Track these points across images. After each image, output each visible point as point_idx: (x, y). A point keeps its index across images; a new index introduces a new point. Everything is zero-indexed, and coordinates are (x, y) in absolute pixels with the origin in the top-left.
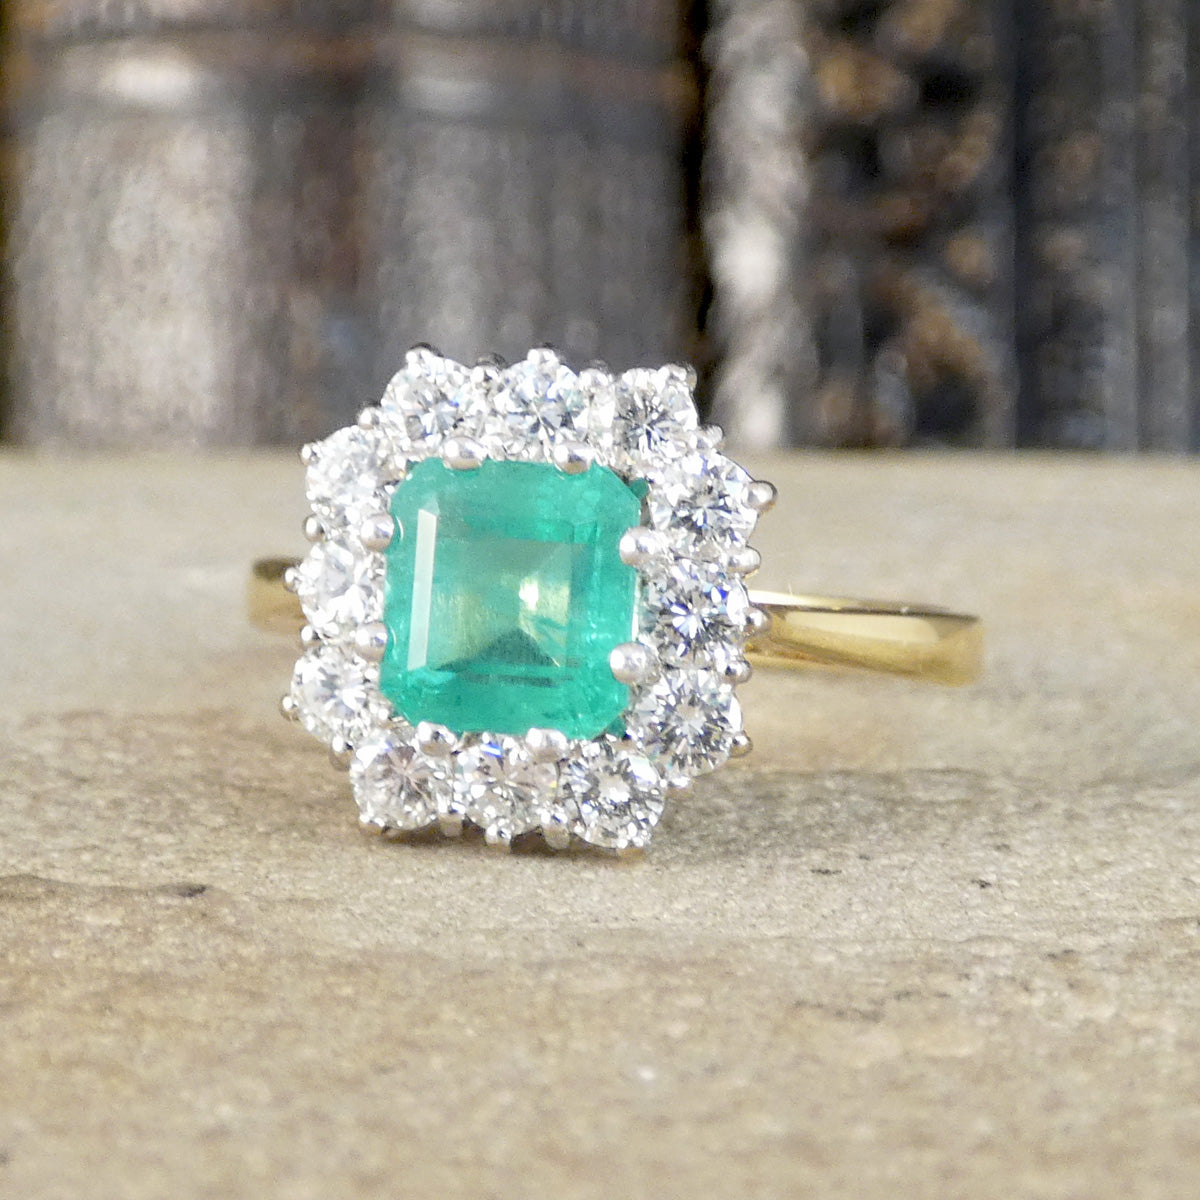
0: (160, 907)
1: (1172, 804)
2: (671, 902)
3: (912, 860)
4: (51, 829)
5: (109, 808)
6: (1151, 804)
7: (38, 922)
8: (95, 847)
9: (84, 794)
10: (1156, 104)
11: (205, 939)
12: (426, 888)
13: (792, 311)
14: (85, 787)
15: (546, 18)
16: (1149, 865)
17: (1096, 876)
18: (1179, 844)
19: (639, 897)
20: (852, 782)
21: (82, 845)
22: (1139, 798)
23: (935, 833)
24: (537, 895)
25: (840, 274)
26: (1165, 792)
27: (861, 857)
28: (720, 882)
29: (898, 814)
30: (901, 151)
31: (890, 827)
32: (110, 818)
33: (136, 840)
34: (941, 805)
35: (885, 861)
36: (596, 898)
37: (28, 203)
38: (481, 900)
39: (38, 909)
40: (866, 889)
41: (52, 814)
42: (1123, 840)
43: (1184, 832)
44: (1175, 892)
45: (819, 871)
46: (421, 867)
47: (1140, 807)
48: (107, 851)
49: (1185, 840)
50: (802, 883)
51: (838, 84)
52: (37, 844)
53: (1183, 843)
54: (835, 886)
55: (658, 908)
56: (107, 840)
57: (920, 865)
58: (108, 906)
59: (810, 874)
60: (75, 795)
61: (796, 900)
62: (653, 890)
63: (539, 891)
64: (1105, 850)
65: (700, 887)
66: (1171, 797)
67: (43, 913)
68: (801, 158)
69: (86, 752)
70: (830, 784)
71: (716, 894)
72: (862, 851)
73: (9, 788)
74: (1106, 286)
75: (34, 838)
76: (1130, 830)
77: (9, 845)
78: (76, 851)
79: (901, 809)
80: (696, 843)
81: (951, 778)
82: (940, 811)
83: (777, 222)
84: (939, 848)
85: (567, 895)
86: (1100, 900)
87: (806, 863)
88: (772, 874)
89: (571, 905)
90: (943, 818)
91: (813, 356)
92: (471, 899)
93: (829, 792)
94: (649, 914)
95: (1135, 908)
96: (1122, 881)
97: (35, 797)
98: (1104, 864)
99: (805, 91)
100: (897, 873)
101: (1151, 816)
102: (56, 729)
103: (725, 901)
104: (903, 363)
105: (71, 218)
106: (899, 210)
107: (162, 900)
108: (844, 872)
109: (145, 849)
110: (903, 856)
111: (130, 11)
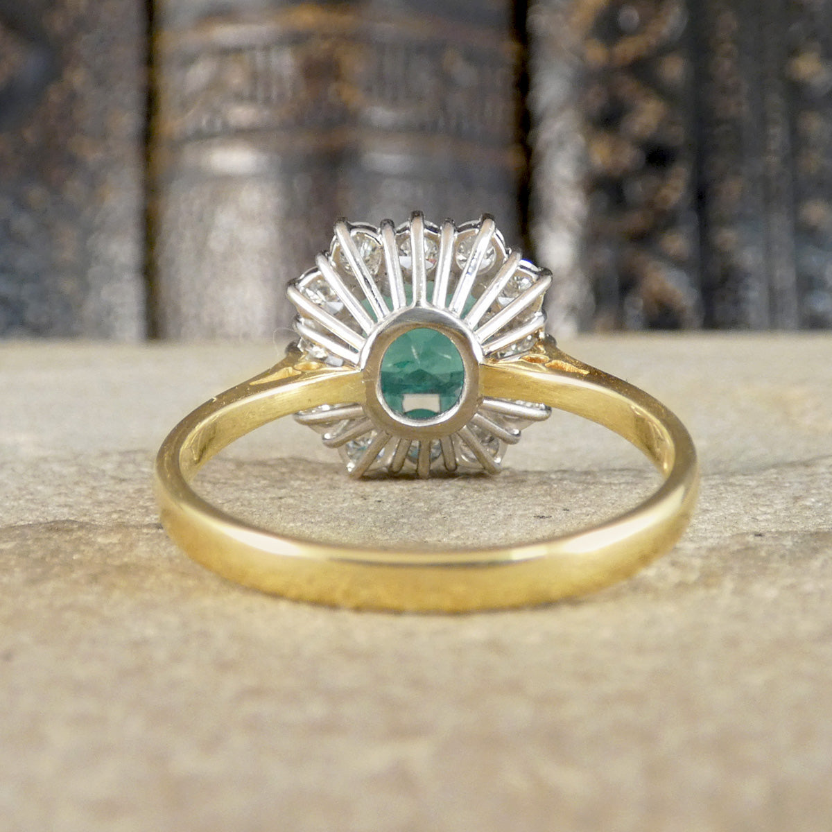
0: (143, 534)
1: (751, 483)
2: (449, 533)
3: (593, 511)
4: (100, 504)
5: (135, 493)
6: (737, 483)
7: (69, 542)
8: (121, 511)
9: (124, 486)
10: (774, 160)
11: (165, 548)
12: (308, 528)
13: (580, 276)
14: (124, 484)
15: (441, 123)
16: (733, 511)
17: (700, 517)
18: (752, 501)
19: (431, 531)
20: (566, 475)
21: (113, 510)
22: (731, 480)
23: (609, 498)
24: (371, 531)
25: (605, 256)
26: (746, 477)
27: (564, 510)
28: (480, 522)
29: (590, 489)
30: (637, 190)
31: (584, 496)
32: (134, 498)
33: (146, 507)
34: (615, 484)
35: (578, 511)
36: (406, 532)
37: (165, 227)
38: (339, 533)
39: (72, 535)
40: (564, 525)
41: (102, 496)
42: (718, 500)
43: (755, 495)
44: (747, 524)
45: (538, 516)
46: (306, 518)
47: (731, 484)
48: (127, 513)
49: (755, 499)
50: (528, 522)
51: (602, 155)
52: (88, 511)
53: (755, 501)
54: (546, 524)
55: (440, 537)
56: (129, 508)
57: (598, 513)
58: (112, 534)
59: (533, 518)
60: (117, 487)
61: (522, 531)
62: (440, 527)
63: (374, 529)
64: (708, 504)
65: (469, 525)
66: (750, 480)
67: (74, 536)
68: (582, 194)
69: (130, 468)
70: (553, 476)
71: (476, 529)
72: (565, 507)
73: (81, 484)
74: (749, 258)
75: (87, 507)
76: (723, 495)
77: (73, 512)
78: (109, 514)
79: (592, 487)
80: (469, 505)
81: (625, 473)
82: (614, 488)
83: (570, 229)
84: (610, 505)
85: (389, 530)
86: (701, 529)
87: (532, 513)
88: (511, 518)
89: (391, 536)
90: (616, 491)
91: (592, 299)
92: (333, 533)
93: (552, 480)
94: (435, 539)
95: (721, 532)
96: (716, 519)
97: (94, 488)
98: (706, 511)
99: (583, 159)
100: (583, 517)
101: (737, 488)
102: (116, 458)
103: (481, 532)
104: (641, 303)
105: (188, 234)
106: (636, 220)
107: (145, 531)
108: (553, 517)
109: (150, 512)
110: (589, 509)
111: (218, 124)
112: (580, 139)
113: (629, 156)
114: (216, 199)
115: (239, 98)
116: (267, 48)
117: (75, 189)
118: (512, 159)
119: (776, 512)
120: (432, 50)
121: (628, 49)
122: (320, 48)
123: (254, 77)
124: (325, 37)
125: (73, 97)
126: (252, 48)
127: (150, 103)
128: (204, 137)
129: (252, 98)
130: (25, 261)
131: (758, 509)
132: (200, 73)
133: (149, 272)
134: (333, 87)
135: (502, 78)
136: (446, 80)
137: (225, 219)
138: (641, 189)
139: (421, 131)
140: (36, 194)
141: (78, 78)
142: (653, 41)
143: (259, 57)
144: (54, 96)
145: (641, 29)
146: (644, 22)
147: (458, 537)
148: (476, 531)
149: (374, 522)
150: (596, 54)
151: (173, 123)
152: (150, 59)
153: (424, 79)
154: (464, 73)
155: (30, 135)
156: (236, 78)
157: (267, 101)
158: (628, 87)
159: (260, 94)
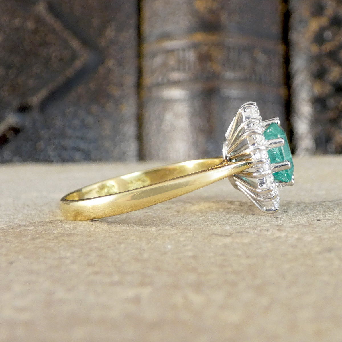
13: (310, 136)
15: (253, 77)
67: (57, 225)
87: (240, 216)
88: (231, 218)
91: (314, 146)
99: (311, 91)
104: (334, 147)
111: (165, 80)
112: (309, 82)
113: (328, 89)
114: (165, 109)
115: (173, 69)
116: (184, 50)
117: (110, 106)
118: (283, 91)
119: (334, 214)
120: (249, 49)
121: (328, 47)
122: (204, 49)
123: (179, 61)
124: (206, 45)
125: (109, 71)
126: (178, 50)
127: (140, 72)
128: (160, 85)
129: (178, 69)
130: (91, 135)
131: (328, 213)
132: (158, 60)
133: (140, 138)
134: (209, 64)
135: (278, 60)
136: (255, 61)
137: (169, 117)
138: (333, 102)
139: (245, 81)
140: (95, 108)
141: (111, 63)
142: (337, 44)
143: (181, 53)
144: (102, 70)
145: (333, 39)
146: (333, 37)
147: (208, 224)
148: (216, 222)
149: (178, 220)
150: (315, 49)
151: (148, 80)
152: (139, 56)
153: (246, 61)
154: (262, 58)
155: (92, 86)
156: (172, 62)
157: (184, 70)
158: (327, 62)
159: (182, 68)
